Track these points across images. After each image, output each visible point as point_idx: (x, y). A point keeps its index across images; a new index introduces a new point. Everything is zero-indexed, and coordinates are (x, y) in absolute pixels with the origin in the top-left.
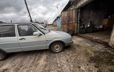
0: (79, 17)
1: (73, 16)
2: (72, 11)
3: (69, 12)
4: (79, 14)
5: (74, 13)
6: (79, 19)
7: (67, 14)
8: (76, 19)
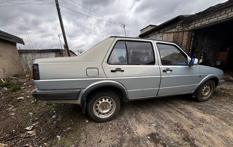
0: (192, 44)
1: (183, 42)
2: (183, 34)
3: (177, 35)
4: (192, 39)
5: (186, 37)
6: (191, 48)
7: (173, 38)
8: (188, 48)
